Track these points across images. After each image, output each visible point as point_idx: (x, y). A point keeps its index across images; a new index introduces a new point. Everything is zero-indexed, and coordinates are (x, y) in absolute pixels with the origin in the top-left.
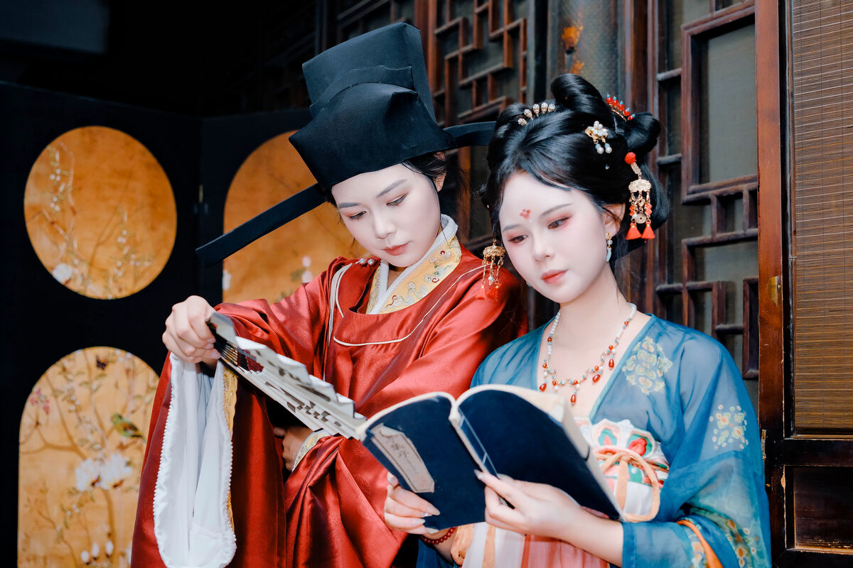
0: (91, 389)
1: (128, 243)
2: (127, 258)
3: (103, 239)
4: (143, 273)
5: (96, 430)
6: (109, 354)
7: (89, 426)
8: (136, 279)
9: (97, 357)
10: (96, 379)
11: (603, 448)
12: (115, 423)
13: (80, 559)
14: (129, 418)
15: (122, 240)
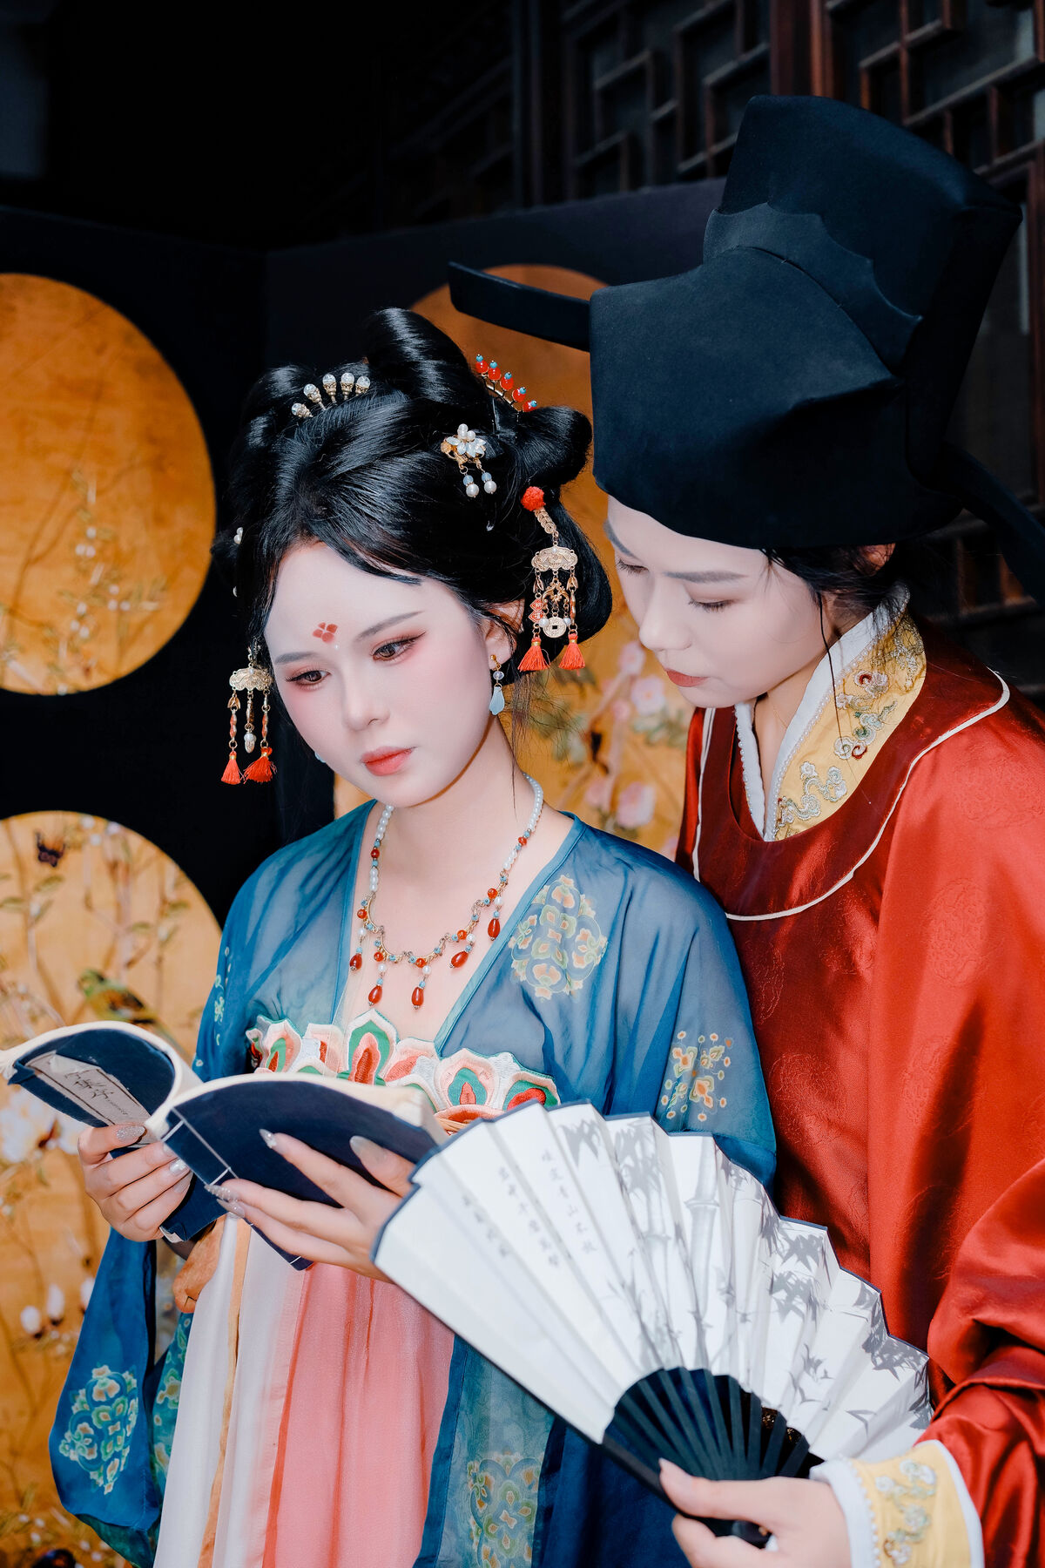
0: (26, 914)
1: (100, 556)
2: (99, 592)
3: (40, 547)
4: (141, 628)
5: (43, 1012)
6: (66, 829)
7: (26, 1005)
8: (124, 645)
9: (38, 835)
10: (37, 889)
11: (457, 1109)
12: (87, 993)
13: (20, 1327)
14: (121, 980)
15: (85, 550)
